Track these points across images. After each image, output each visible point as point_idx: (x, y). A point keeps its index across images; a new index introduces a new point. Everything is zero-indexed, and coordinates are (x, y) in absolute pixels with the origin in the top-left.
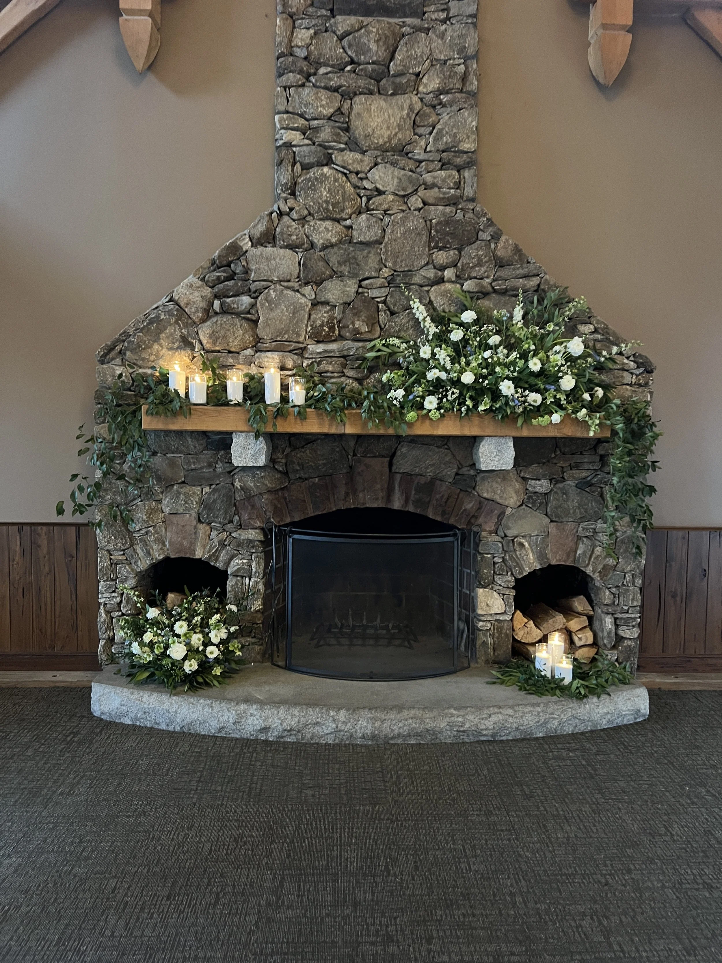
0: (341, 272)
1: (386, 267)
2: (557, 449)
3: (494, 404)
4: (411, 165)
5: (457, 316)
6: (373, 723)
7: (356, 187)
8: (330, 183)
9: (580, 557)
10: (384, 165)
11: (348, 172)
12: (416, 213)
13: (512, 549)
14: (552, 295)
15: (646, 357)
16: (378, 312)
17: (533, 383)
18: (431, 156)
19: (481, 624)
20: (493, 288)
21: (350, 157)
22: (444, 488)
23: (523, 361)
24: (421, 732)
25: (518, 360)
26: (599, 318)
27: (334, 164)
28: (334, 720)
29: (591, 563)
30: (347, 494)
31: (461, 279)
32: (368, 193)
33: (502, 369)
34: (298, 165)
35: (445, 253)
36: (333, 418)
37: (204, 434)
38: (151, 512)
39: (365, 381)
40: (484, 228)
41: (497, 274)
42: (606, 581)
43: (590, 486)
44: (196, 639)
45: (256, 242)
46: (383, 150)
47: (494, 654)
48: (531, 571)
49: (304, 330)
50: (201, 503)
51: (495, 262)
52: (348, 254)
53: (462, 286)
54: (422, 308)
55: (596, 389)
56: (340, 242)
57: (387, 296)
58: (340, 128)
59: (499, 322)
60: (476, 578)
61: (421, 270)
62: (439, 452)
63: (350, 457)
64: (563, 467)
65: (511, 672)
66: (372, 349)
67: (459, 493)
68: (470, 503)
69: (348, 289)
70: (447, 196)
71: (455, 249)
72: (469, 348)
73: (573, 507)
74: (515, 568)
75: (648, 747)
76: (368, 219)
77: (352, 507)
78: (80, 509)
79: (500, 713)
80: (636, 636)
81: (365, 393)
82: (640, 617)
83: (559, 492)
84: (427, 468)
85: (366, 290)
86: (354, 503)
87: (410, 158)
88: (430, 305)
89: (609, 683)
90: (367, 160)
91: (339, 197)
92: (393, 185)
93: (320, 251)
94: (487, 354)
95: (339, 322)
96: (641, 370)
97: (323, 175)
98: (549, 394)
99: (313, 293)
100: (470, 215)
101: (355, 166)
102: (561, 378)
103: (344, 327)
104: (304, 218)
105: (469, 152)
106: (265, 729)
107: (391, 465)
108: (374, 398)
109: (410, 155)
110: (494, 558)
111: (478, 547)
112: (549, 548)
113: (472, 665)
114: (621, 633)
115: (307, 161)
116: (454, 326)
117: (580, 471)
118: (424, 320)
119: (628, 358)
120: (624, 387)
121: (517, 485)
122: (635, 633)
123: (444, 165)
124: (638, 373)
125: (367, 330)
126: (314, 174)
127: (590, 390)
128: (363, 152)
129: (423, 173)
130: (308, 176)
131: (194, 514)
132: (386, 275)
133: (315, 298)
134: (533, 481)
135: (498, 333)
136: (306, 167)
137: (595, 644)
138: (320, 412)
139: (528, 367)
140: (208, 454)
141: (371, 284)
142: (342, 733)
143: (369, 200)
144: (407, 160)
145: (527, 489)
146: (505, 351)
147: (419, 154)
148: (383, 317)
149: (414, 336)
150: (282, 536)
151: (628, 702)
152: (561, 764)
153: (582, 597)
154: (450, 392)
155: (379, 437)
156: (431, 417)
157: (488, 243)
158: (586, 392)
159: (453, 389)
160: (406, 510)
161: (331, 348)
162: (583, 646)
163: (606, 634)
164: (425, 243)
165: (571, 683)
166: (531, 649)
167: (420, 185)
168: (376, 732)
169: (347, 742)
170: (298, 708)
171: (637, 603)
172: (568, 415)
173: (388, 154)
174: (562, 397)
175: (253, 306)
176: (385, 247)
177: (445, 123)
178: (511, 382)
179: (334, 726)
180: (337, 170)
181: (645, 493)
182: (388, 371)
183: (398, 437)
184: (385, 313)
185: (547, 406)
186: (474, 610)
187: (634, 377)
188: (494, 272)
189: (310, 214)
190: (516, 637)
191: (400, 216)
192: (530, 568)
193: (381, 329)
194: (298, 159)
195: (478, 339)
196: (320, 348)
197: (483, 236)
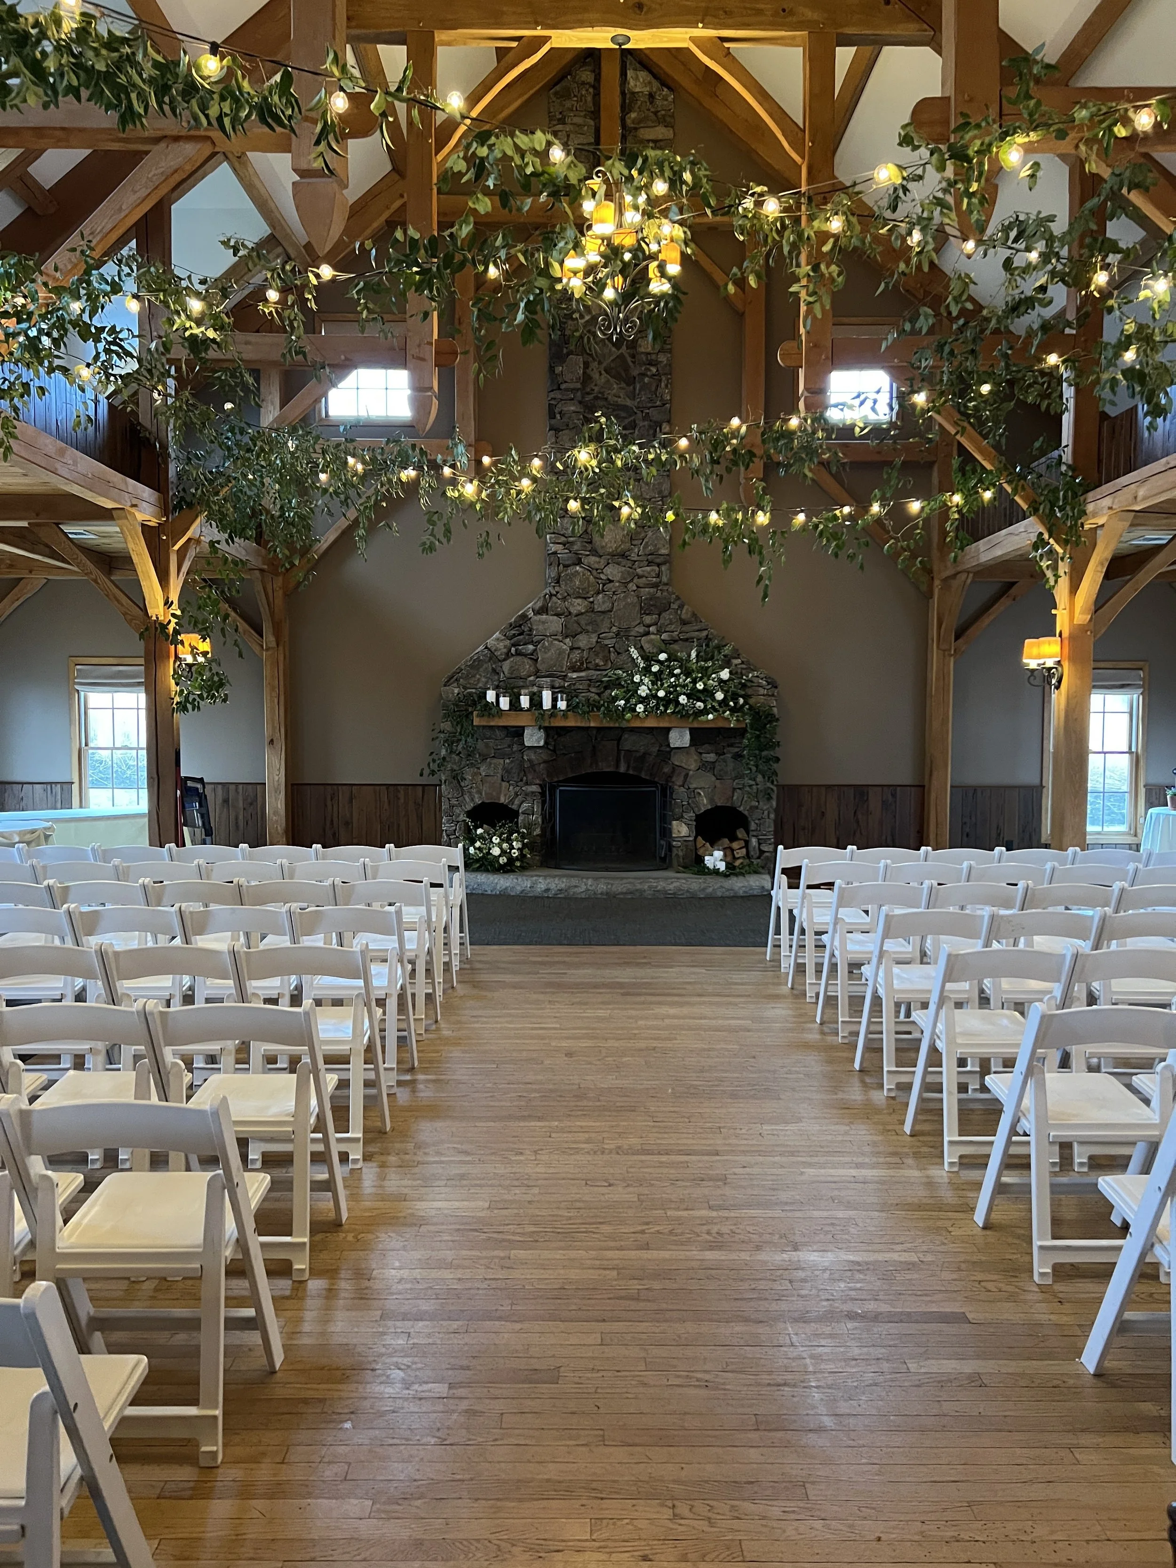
0: (587, 630)
1: (615, 626)
2: (715, 735)
3: (676, 709)
4: (629, 564)
5: (656, 656)
7: (596, 578)
8: (580, 576)
9: (735, 801)
10: (613, 564)
11: (591, 569)
12: (633, 593)
13: (693, 796)
14: (715, 641)
15: (775, 678)
16: (610, 653)
17: (699, 697)
18: (642, 558)
19: (674, 843)
20: (678, 638)
21: (593, 559)
22: (651, 759)
23: (693, 684)
25: (691, 683)
26: (744, 655)
27: (583, 564)
29: (743, 804)
30: (592, 764)
31: (660, 632)
32: (604, 581)
33: (681, 688)
34: (561, 565)
35: (650, 617)
36: (583, 718)
37: (505, 727)
38: (474, 775)
39: (602, 695)
40: (674, 601)
41: (682, 629)
42: (752, 816)
43: (740, 758)
44: (505, 846)
45: (537, 612)
46: (613, 555)
47: (682, 859)
48: (705, 810)
49: (566, 664)
50: (504, 769)
51: (681, 622)
52: (592, 619)
53: (660, 637)
54: (635, 650)
55: (739, 699)
56: (587, 611)
57: (614, 644)
58: (586, 542)
59: (681, 659)
60: (671, 814)
61: (636, 628)
62: (647, 737)
63: (593, 740)
64: (722, 746)
66: (606, 676)
67: (660, 762)
68: (667, 768)
69: (591, 640)
70: (651, 582)
71: (656, 614)
72: (662, 676)
73: (730, 771)
74: (695, 808)
76: (603, 597)
78: (433, 773)
80: (772, 850)
81: (602, 702)
82: (774, 838)
83: (721, 761)
84: (640, 747)
85: (602, 640)
86: (596, 769)
87: (629, 560)
88: (641, 649)
90: (603, 561)
91: (586, 585)
92: (618, 577)
93: (575, 617)
94: (672, 680)
95: (586, 659)
96: (771, 686)
97: (576, 571)
98: (708, 703)
99: (571, 642)
100: (665, 594)
101: (595, 565)
102: (716, 693)
103: (589, 662)
104: (565, 598)
105: (665, 556)
106: (547, 890)
107: (618, 745)
108: (607, 705)
109: (629, 558)
110: (682, 802)
111: (672, 795)
112: (716, 795)
114: (762, 848)
115: (566, 562)
116: (654, 662)
117: (731, 748)
118: (637, 658)
119: (761, 679)
120: (758, 697)
121: (696, 757)
122: (771, 847)
123: (650, 563)
124: (768, 688)
125: (603, 664)
126: (571, 570)
127: (734, 700)
128: (601, 556)
129: (637, 568)
130: (567, 572)
131: (499, 775)
132: (614, 631)
133: (572, 646)
134: (704, 754)
135: (680, 666)
136: (566, 566)
137: (747, 856)
138: (576, 714)
139: (696, 687)
140: (508, 740)
141: (605, 636)
143: (604, 585)
144: (627, 561)
145: (701, 759)
146: (684, 678)
147: (634, 557)
148: (613, 656)
149: (630, 669)
150: (553, 789)
151: (757, 882)
153: (742, 829)
154: (651, 702)
155: (610, 728)
156: (641, 716)
157: (676, 610)
158: (732, 701)
159: (653, 700)
160: (628, 772)
161: (582, 675)
162: (740, 857)
163: (752, 849)
164: (638, 611)
165: (724, 871)
166: (702, 855)
167: (635, 576)
171: (772, 829)
172: (719, 715)
173: (615, 557)
174: (715, 704)
175: (535, 650)
176: (614, 614)
177: (650, 538)
178: (686, 696)
180: (584, 568)
181: (773, 761)
182: (616, 689)
183: (622, 728)
184: (614, 654)
185: (706, 710)
186: (670, 834)
187: (765, 690)
188: (680, 628)
189: (568, 595)
190: (698, 852)
191: (623, 595)
192: (704, 808)
193: (612, 664)
194: (561, 561)
195: (668, 670)
196: (575, 675)
197: (673, 606)
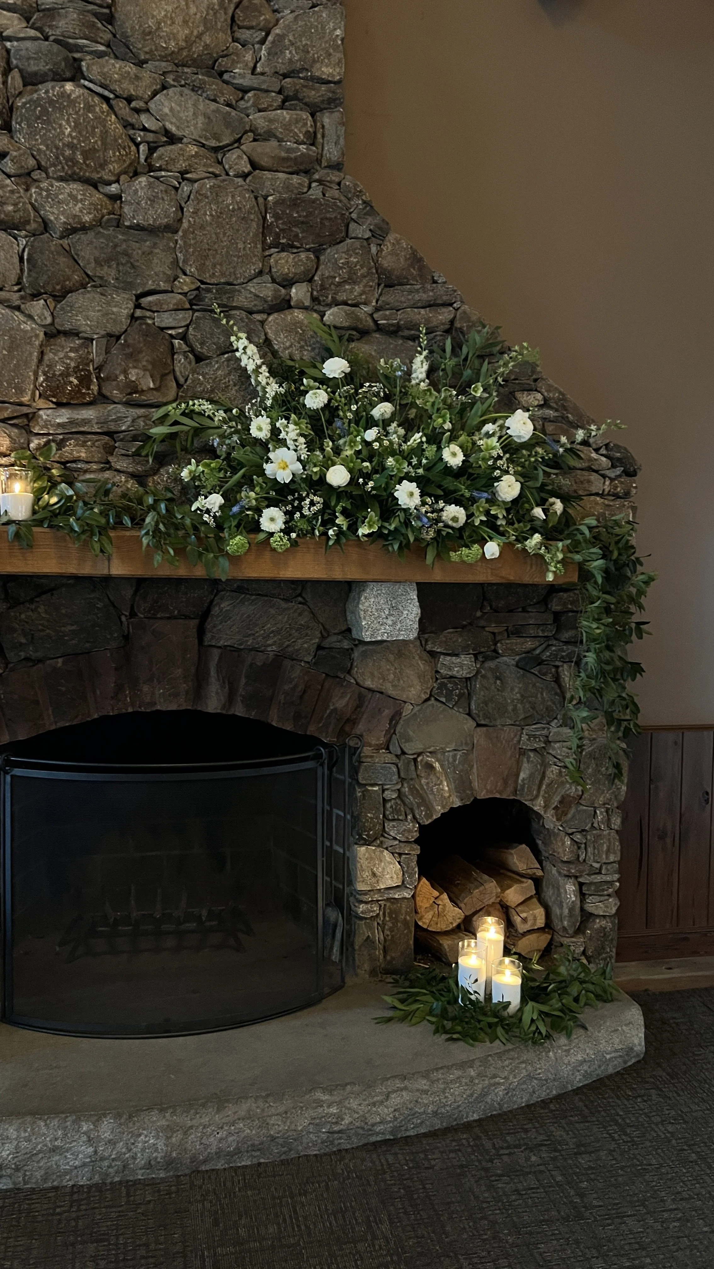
0: (101, 278)
1: (185, 274)
2: (485, 603)
3: (386, 524)
4: (229, 94)
5: (315, 367)
6: (168, 1138)
7: (127, 125)
8: (77, 113)
9: (523, 786)
10: (179, 89)
11: (112, 96)
12: (240, 181)
13: (414, 776)
14: (477, 338)
15: (625, 449)
16: (173, 355)
17: (452, 488)
18: (264, 81)
19: (362, 907)
20: (375, 322)
21: (115, 69)
22: (297, 673)
23: (434, 448)
24: (262, 1143)
25: (425, 446)
26: (551, 382)
27: (85, 79)
28: (89, 1140)
29: (542, 793)
30: (119, 688)
31: (319, 304)
32: (150, 137)
33: (397, 461)
34: (15, 73)
35: (292, 256)
36: (86, 546)
39: (150, 479)
40: (359, 217)
41: (382, 299)
42: (566, 822)
43: (539, 664)
46: (178, 61)
47: (385, 957)
48: (446, 810)
49: (31, 381)
51: (379, 278)
52: (116, 246)
53: (322, 315)
54: (252, 349)
55: (552, 500)
56: (99, 223)
57: (187, 326)
58: (96, 15)
59: (388, 379)
60: (353, 827)
61: (250, 284)
62: (288, 609)
63: (123, 618)
64: (494, 634)
65: (418, 994)
66: (162, 420)
67: (324, 680)
68: (341, 697)
69: (115, 310)
70: (293, 156)
71: (308, 250)
72: (338, 423)
73: (513, 701)
74: (419, 807)
75: (657, 1124)
76: (150, 186)
77: (130, 710)
79: (406, 1088)
80: (614, 910)
81: (151, 500)
82: (619, 880)
83: (489, 674)
84: (267, 637)
85: (148, 314)
86: (132, 704)
87: (227, 83)
88: (266, 346)
89: (582, 1003)
90: (148, 77)
91: (95, 140)
92: (196, 128)
93: (62, 237)
94: (371, 434)
95: (99, 369)
96: (619, 471)
97: (64, 95)
98: (478, 507)
99: (47, 314)
100: (333, 193)
101: (124, 86)
102: (498, 479)
103: (107, 379)
104: (29, 174)
105: (329, 82)
107: (201, 632)
108: (167, 510)
109: (226, 77)
110: (383, 791)
111: (357, 774)
112: (475, 770)
113: (350, 980)
114: (590, 907)
115: (33, 67)
116: (312, 383)
117: (522, 640)
118: (257, 371)
119: (597, 450)
120: (592, 498)
121: (422, 666)
122: (612, 905)
123: (287, 100)
124: (612, 475)
125: (152, 386)
126: (47, 92)
127: (542, 503)
128: (140, 64)
129: (251, 111)
130: (35, 96)
132: (186, 289)
133: (52, 324)
134: (448, 658)
135: (387, 398)
136: (31, 80)
137: (548, 926)
138: (61, 533)
139: (441, 459)
141: (158, 302)
142: (106, 1163)
143: (152, 150)
144: (220, 82)
145: (437, 672)
146: (401, 431)
147: (242, 76)
148: (181, 363)
149: (239, 401)
151: (615, 1036)
152: (520, 1187)
153: (524, 846)
154: (307, 501)
155: (179, 581)
156: (274, 545)
157: (365, 243)
158: (537, 505)
159: (312, 496)
160: (230, 713)
161: (85, 416)
162: (529, 932)
163: (566, 911)
164: (256, 235)
165: (521, 1010)
166: (446, 943)
167: (246, 132)
168: (174, 1155)
169: (117, 1179)
170: (17, 1122)
171: (615, 857)
172: (510, 545)
173: (186, 70)
174: (499, 513)
176: (183, 237)
177: (288, 28)
178: (415, 484)
179: (91, 1150)
180: (89, 89)
181: (625, 674)
182: (193, 460)
183: (215, 582)
184: (186, 357)
185: (475, 529)
186: (350, 883)
187: (607, 483)
188: (376, 296)
189: (40, 167)
190: (420, 923)
191: (209, 184)
192: (443, 807)
193: (179, 386)
194: (15, 62)
195: (354, 407)
196: (63, 416)
197: (357, 230)
